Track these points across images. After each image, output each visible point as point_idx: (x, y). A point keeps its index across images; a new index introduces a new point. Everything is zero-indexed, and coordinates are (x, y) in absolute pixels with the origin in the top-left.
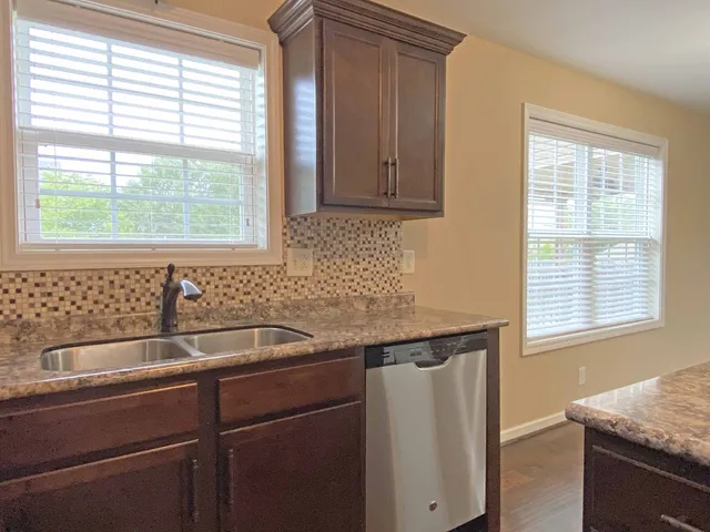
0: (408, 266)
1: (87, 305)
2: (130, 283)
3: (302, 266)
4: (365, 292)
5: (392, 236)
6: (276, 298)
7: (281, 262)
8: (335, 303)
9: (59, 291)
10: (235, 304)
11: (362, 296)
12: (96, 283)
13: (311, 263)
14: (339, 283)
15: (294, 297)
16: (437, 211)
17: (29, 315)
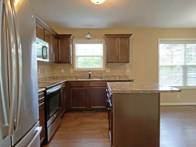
0: (128, 71)
1: (82, 75)
2: (86, 72)
3: (108, 71)
4: (119, 75)
5: (125, 66)
6: (104, 75)
7: (105, 70)
8: (113, 76)
9: (79, 73)
10: (98, 76)
11: (118, 76)
12: (83, 72)
13: (109, 70)
14: (114, 73)
15: (107, 75)
16: (128, 62)
17: (77, 75)
